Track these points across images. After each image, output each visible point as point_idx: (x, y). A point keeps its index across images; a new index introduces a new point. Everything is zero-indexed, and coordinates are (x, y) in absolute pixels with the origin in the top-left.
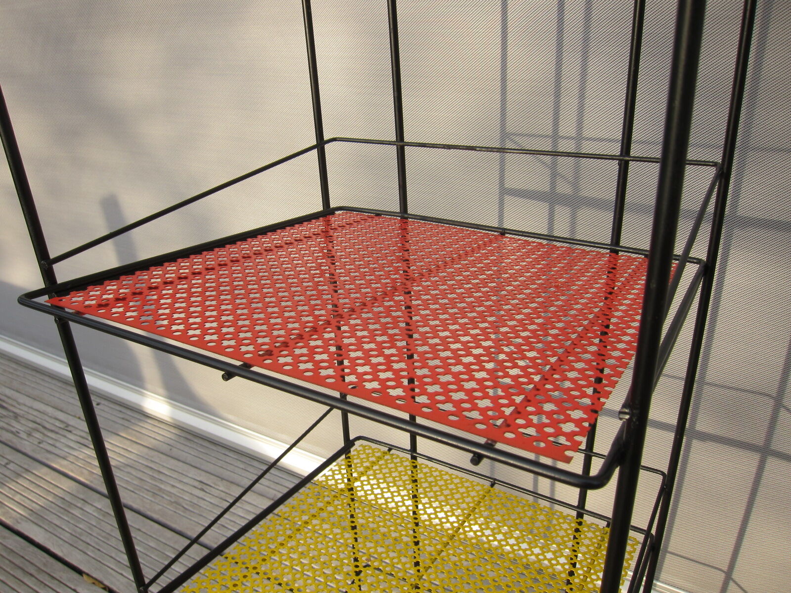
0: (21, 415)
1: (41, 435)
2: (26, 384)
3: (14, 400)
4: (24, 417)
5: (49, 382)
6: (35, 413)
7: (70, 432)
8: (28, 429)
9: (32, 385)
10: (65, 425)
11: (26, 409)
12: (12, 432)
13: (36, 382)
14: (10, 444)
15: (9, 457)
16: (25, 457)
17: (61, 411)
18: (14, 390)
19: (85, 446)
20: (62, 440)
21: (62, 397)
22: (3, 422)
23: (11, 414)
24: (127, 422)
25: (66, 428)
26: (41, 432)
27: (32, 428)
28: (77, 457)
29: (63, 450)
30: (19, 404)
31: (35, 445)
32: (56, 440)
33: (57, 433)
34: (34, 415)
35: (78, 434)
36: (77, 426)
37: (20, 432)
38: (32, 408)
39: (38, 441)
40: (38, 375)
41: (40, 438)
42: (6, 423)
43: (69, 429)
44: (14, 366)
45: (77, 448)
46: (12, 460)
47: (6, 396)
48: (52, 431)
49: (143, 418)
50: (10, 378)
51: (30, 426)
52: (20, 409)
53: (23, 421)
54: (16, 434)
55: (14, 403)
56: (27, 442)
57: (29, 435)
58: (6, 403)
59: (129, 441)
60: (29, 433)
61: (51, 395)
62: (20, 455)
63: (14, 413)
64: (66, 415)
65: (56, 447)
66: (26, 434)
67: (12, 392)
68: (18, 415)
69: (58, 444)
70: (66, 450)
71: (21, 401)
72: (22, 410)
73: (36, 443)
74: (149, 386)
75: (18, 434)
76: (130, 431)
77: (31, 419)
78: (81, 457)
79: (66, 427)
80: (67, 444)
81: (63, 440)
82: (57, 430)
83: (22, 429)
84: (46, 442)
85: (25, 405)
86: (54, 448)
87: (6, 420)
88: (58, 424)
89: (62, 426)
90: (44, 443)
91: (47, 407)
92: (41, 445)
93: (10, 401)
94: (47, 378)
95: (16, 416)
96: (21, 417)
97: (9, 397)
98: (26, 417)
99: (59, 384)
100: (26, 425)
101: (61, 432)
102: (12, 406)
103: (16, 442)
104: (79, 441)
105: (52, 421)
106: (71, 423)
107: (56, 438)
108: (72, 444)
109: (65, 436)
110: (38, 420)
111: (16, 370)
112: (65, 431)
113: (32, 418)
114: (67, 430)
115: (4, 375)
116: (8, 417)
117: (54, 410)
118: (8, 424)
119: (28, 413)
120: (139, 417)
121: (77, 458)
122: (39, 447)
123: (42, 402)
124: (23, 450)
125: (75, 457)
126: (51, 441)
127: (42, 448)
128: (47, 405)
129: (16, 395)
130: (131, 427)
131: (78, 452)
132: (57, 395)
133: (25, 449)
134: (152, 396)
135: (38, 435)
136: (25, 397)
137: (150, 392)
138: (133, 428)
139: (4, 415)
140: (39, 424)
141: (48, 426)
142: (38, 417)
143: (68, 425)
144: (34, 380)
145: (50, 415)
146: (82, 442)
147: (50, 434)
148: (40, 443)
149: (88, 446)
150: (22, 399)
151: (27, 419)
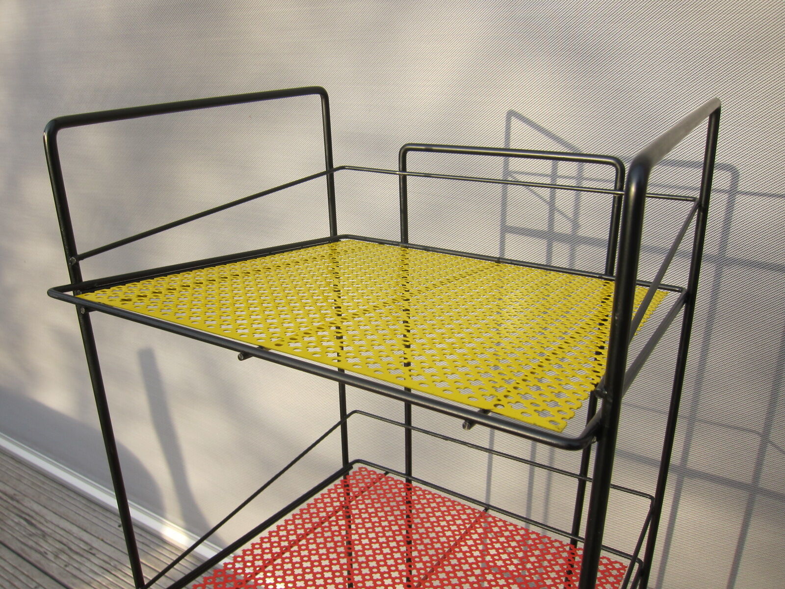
0: (49, 534)
1: (67, 556)
2: (53, 500)
3: (42, 517)
4: (51, 537)
5: (74, 499)
6: (62, 532)
7: (94, 555)
8: (55, 550)
9: (59, 501)
10: (89, 547)
11: (53, 527)
12: (40, 553)
13: (62, 498)
14: (38, 565)
15: (38, 580)
16: (52, 581)
17: (85, 531)
18: (41, 505)
19: (108, 571)
20: (86, 564)
21: (87, 516)
22: (32, 540)
23: (39, 532)
24: (147, 548)
25: (90, 551)
26: (67, 554)
27: (58, 549)
28: (100, 583)
29: (88, 576)
30: (46, 521)
31: (62, 568)
32: (81, 563)
33: (82, 556)
34: (60, 534)
35: (101, 557)
36: (100, 549)
37: (48, 552)
38: (58, 526)
39: (65, 563)
40: (64, 490)
41: (67, 560)
42: (34, 542)
43: (94, 551)
44: (42, 478)
45: (100, 573)
46: (41, 584)
47: (34, 511)
48: (77, 553)
49: (161, 544)
50: (37, 491)
51: (57, 546)
52: (47, 527)
53: (50, 541)
54: (44, 554)
55: (42, 520)
56: (54, 565)
57: (57, 556)
58: (35, 520)
59: (149, 568)
60: (55, 554)
61: (76, 513)
62: (47, 578)
63: (43, 531)
64: (90, 536)
65: (81, 571)
66: (53, 556)
67: (40, 507)
68: (45, 533)
69: (83, 569)
70: (91, 575)
71: (48, 518)
72: (49, 528)
73: (63, 566)
74: (169, 515)
75: (45, 555)
76: (149, 557)
77: (57, 539)
78: (104, 584)
79: (91, 549)
80: (91, 568)
81: (88, 564)
82: (81, 552)
83: (49, 549)
84: (72, 565)
85: (52, 523)
86: (78, 571)
87: (35, 539)
88: (82, 545)
89: (86, 548)
90: (70, 567)
91: (73, 526)
92: (67, 569)
93: (38, 518)
94: (72, 495)
95: (44, 535)
96: (49, 536)
97: (37, 513)
98: (53, 536)
99: (84, 502)
100: (53, 546)
101: (85, 554)
102: (41, 523)
103: (44, 563)
104: (102, 566)
105: (77, 542)
106: (95, 545)
107: (81, 562)
108: (96, 569)
109: (89, 560)
110: (65, 541)
111: (44, 483)
112: (89, 554)
113: (58, 537)
114: (90, 553)
115: (32, 488)
116: (37, 536)
117: (80, 530)
118: (36, 543)
119: (55, 531)
120: (157, 542)
121: (100, 585)
122: (65, 570)
123: (68, 521)
124: (51, 573)
125: (98, 583)
126: (76, 565)
127: (68, 571)
128: (73, 524)
129: (44, 511)
130: (150, 552)
131: (102, 578)
132: (82, 513)
133: (53, 572)
134: (171, 525)
135: (64, 557)
136: (52, 513)
137: (169, 521)
138: (152, 553)
139: (33, 533)
140: (65, 545)
141: (73, 547)
142: (64, 537)
143: (92, 548)
144: (61, 496)
145: (75, 535)
146: (105, 567)
147: (75, 557)
148: (66, 566)
149: (110, 571)
150: (50, 516)
151: (54, 538)
